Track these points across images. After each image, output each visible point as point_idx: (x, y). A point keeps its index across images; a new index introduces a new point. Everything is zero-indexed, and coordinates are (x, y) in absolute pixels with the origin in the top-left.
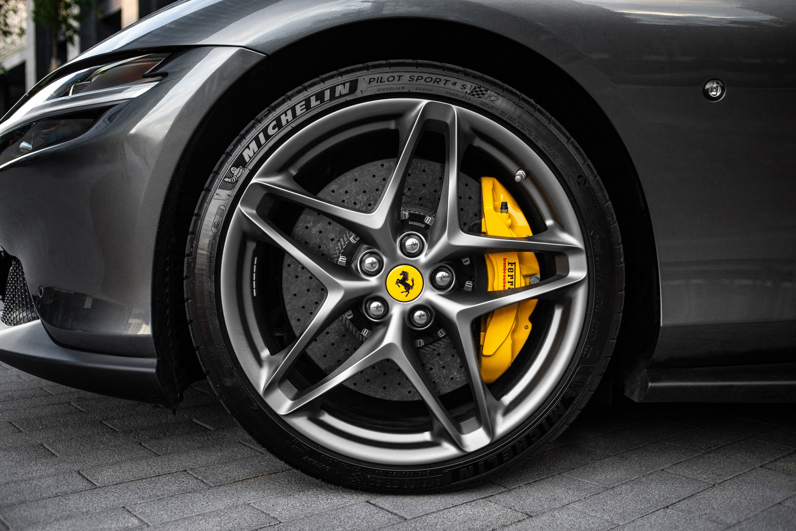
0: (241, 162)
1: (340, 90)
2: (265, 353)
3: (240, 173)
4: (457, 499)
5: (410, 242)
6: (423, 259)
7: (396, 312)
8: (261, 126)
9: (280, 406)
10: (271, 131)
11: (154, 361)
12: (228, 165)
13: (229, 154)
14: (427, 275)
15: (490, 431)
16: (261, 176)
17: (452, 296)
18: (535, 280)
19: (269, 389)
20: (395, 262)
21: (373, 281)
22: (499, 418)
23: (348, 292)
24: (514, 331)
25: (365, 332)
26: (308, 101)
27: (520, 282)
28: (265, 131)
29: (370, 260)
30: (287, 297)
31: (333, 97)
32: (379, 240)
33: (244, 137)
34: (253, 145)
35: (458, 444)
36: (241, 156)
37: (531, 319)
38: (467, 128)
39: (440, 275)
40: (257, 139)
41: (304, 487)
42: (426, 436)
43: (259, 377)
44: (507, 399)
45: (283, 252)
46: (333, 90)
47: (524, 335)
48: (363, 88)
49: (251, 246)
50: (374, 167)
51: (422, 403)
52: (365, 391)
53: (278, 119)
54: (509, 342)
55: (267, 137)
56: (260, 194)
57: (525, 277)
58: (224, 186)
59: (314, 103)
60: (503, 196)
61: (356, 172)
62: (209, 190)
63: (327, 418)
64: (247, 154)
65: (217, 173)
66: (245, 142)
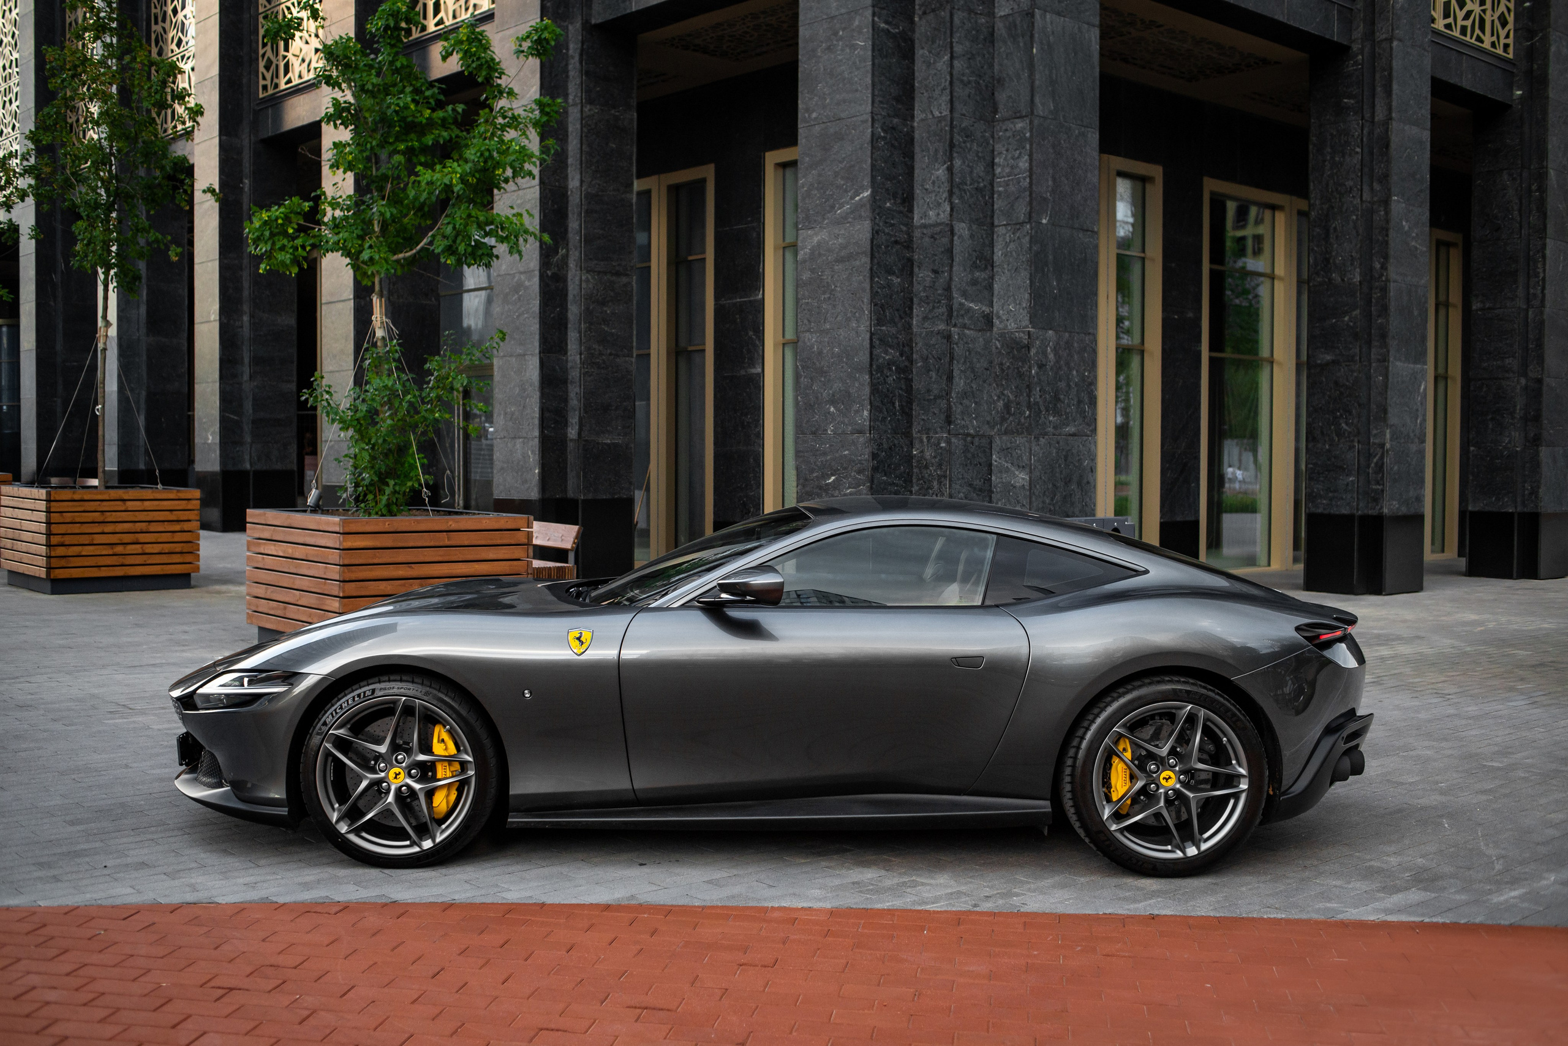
0: (325, 724)
1: (368, 693)
2: (336, 806)
3: (325, 729)
4: (421, 870)
5: (400, 757)
6: (404, 764)
7: (393, 788)
8: (334, 708)
9: (342, 829)
10: (338, 711)
11: (287, 809)
12: (319, 725)
13: (320, 720)
14: (406, 771)
15: (434, 841)
16: (334, 730)
17: (417, 782)
18: (457, 773)
19: (338, 821)
20: (392, 766)
21: (383, 774)
22: (438, 834)
23: (371, 779)
24: (448, 796)
25: (383, 795)
26: (354, 697)
27: (449, 774)
28: (335, 710)
29: (382, 765)
30: (348, 779)
31: (364, 696)
32: (385, 757)
33: (326, 712)
34: (330, 717)
35: (420, 846)
36: (325, 722)
37: (457, 790)
38: (421, 708)
39: (413, 771)
40: (332, 714)
41: (355, 866)
42: (408, 843)
43: (333, 817)
44: (444, 826)
45: (344, 764)
46: (365, 693)
47: (453, 796)
48: (378, 693)
49: (330, 759)
50: (387, 719)
51: (404, 828)
52: (383, 822)
53: (341, 705)
54: (445, 801)
55: (336, 713)
56: (334, 738)
57: (452, 772)
58: (318, 734)
59: (356, 699)
60: (445, 736)
61: (379, 722)
62: (311, 735)
63: (364, 834)
64: (328, 721)
65: (315, 728)
66: (327, 715)
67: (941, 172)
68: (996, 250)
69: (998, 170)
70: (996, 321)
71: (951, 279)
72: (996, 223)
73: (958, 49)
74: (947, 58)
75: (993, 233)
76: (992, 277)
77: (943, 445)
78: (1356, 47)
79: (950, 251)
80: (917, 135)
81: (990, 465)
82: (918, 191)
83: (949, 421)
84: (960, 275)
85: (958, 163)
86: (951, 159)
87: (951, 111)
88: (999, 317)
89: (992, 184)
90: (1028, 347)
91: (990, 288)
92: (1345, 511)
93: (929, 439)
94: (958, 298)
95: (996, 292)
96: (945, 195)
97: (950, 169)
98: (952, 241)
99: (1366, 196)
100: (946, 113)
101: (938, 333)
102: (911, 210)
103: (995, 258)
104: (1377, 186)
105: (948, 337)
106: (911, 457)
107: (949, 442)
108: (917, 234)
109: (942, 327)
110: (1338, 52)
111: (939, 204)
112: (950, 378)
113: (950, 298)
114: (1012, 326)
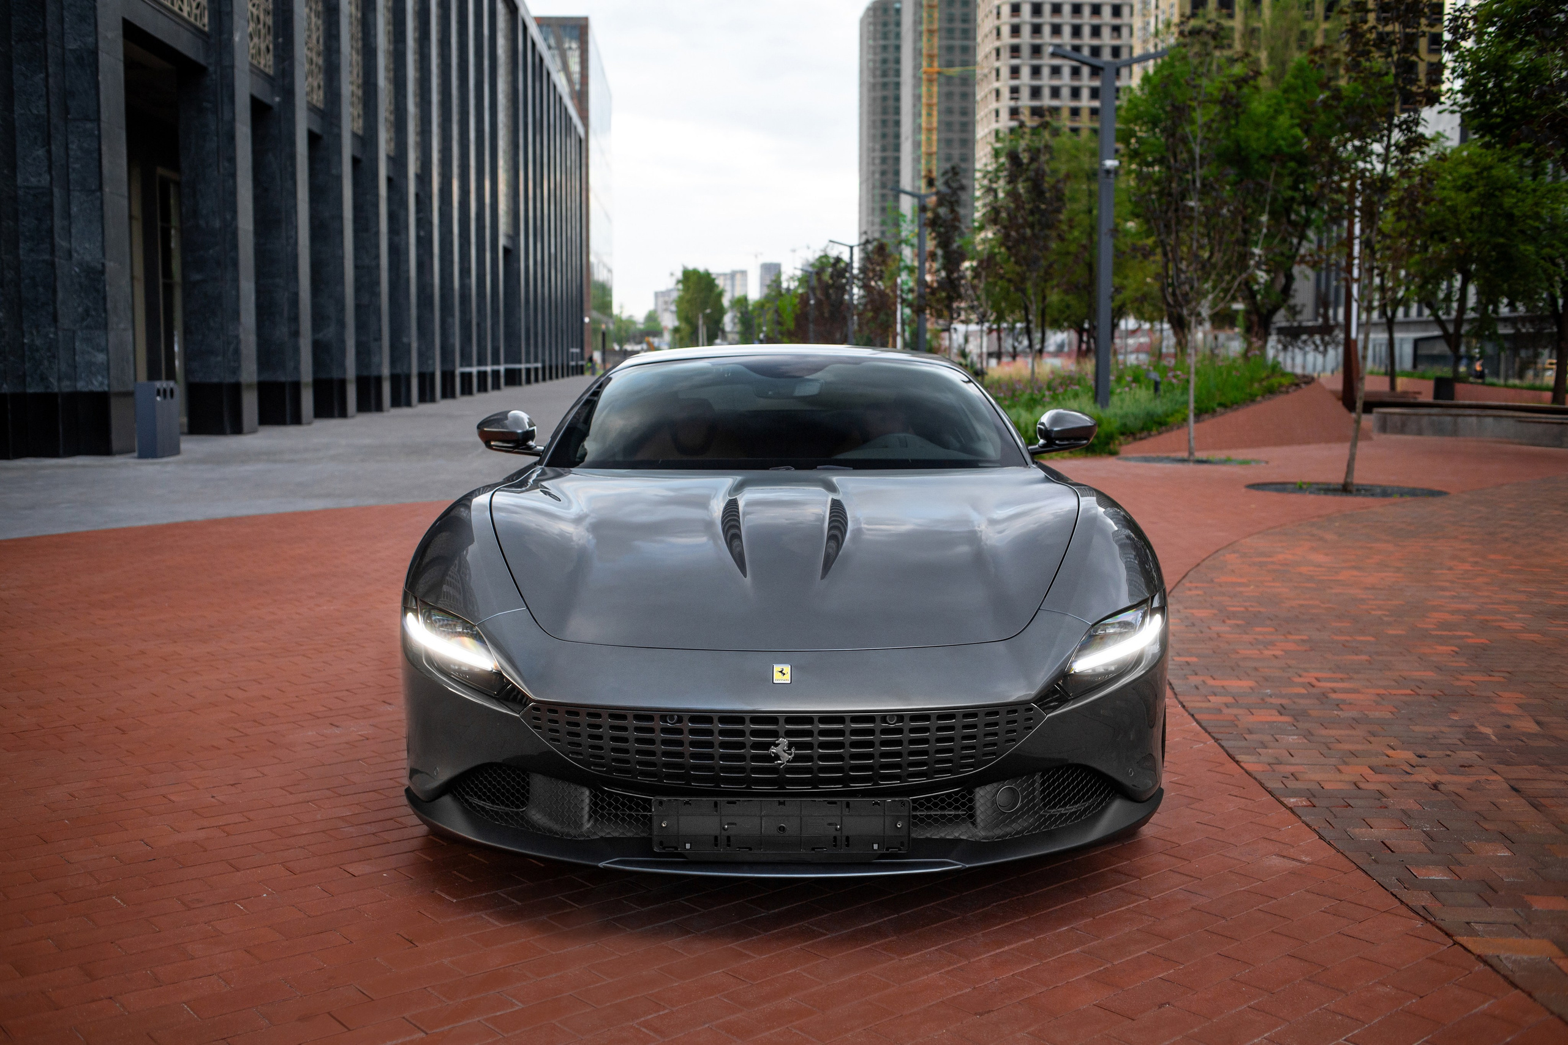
67: (41, 152)
68: (72, 206)
69: (71, 153)
70: (75, 255)
71: (52, 225)
72: (71, 187)
73: (51, 70)
74: (42, 75)
75: (69, 196)
76: (70, 224)
77: (52, 336)
78: (211, 69)
79: (50, 207)
80: (17, 124)
81: (74, 349)
82: (20, 163)
83: (55, 320)
84: (58, 223)
85: (53, 148)
86: (49, 144)
87: (48, 111)
88: (77, 251)
89: (67, 161)
90: (103, 272)
91: (70, 232)
92: (215, 380)
93: (38, 332)
94: (57, 239)
95: (73, 234)
96: (45, 168)
97: (49, 152)
98: (52, 201)
99: (222, 170)
100: (43, 112)
101: (43, 261)
102: (15, 175)
103: (72, 212)
104: (226, 164)
105: (52, 264)
106: (24, 344)
107: (56, 334)
108: (21, 193)
109: (47, 257)
110: (201, 70)
111: (40, 175)
112: (55, 291)
113: (52, 238)
114: (88, 258)
